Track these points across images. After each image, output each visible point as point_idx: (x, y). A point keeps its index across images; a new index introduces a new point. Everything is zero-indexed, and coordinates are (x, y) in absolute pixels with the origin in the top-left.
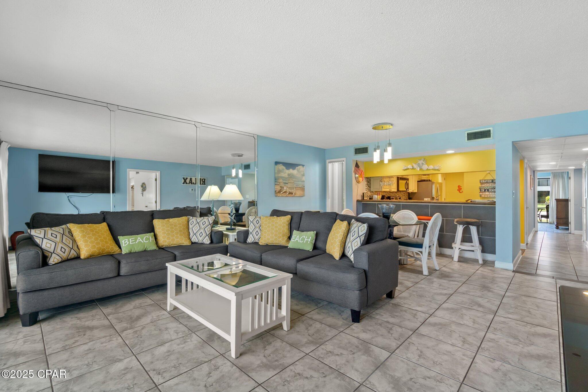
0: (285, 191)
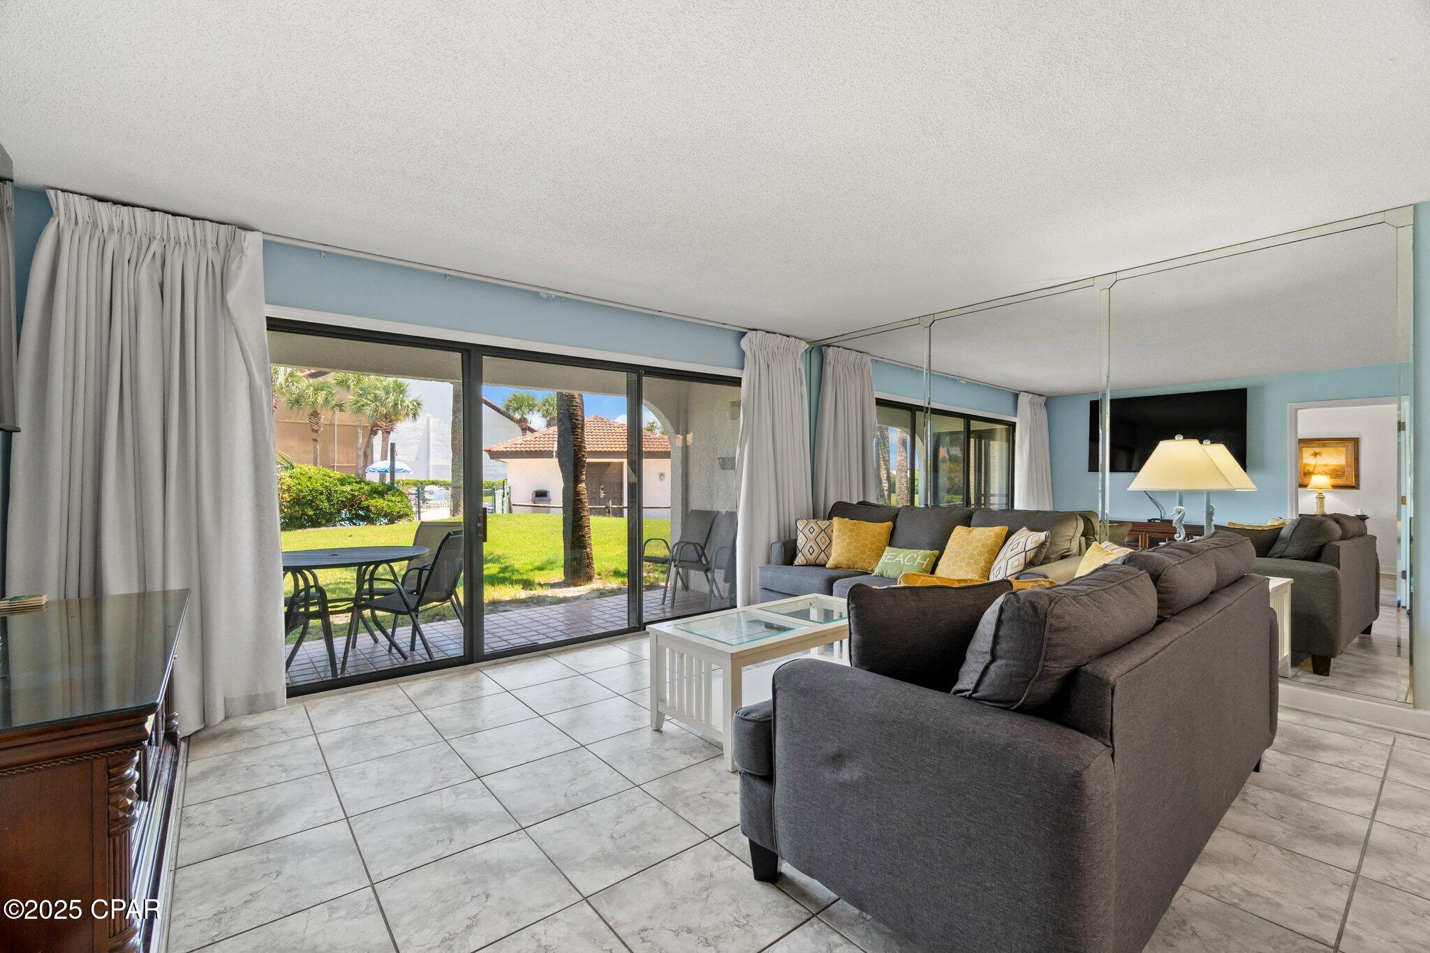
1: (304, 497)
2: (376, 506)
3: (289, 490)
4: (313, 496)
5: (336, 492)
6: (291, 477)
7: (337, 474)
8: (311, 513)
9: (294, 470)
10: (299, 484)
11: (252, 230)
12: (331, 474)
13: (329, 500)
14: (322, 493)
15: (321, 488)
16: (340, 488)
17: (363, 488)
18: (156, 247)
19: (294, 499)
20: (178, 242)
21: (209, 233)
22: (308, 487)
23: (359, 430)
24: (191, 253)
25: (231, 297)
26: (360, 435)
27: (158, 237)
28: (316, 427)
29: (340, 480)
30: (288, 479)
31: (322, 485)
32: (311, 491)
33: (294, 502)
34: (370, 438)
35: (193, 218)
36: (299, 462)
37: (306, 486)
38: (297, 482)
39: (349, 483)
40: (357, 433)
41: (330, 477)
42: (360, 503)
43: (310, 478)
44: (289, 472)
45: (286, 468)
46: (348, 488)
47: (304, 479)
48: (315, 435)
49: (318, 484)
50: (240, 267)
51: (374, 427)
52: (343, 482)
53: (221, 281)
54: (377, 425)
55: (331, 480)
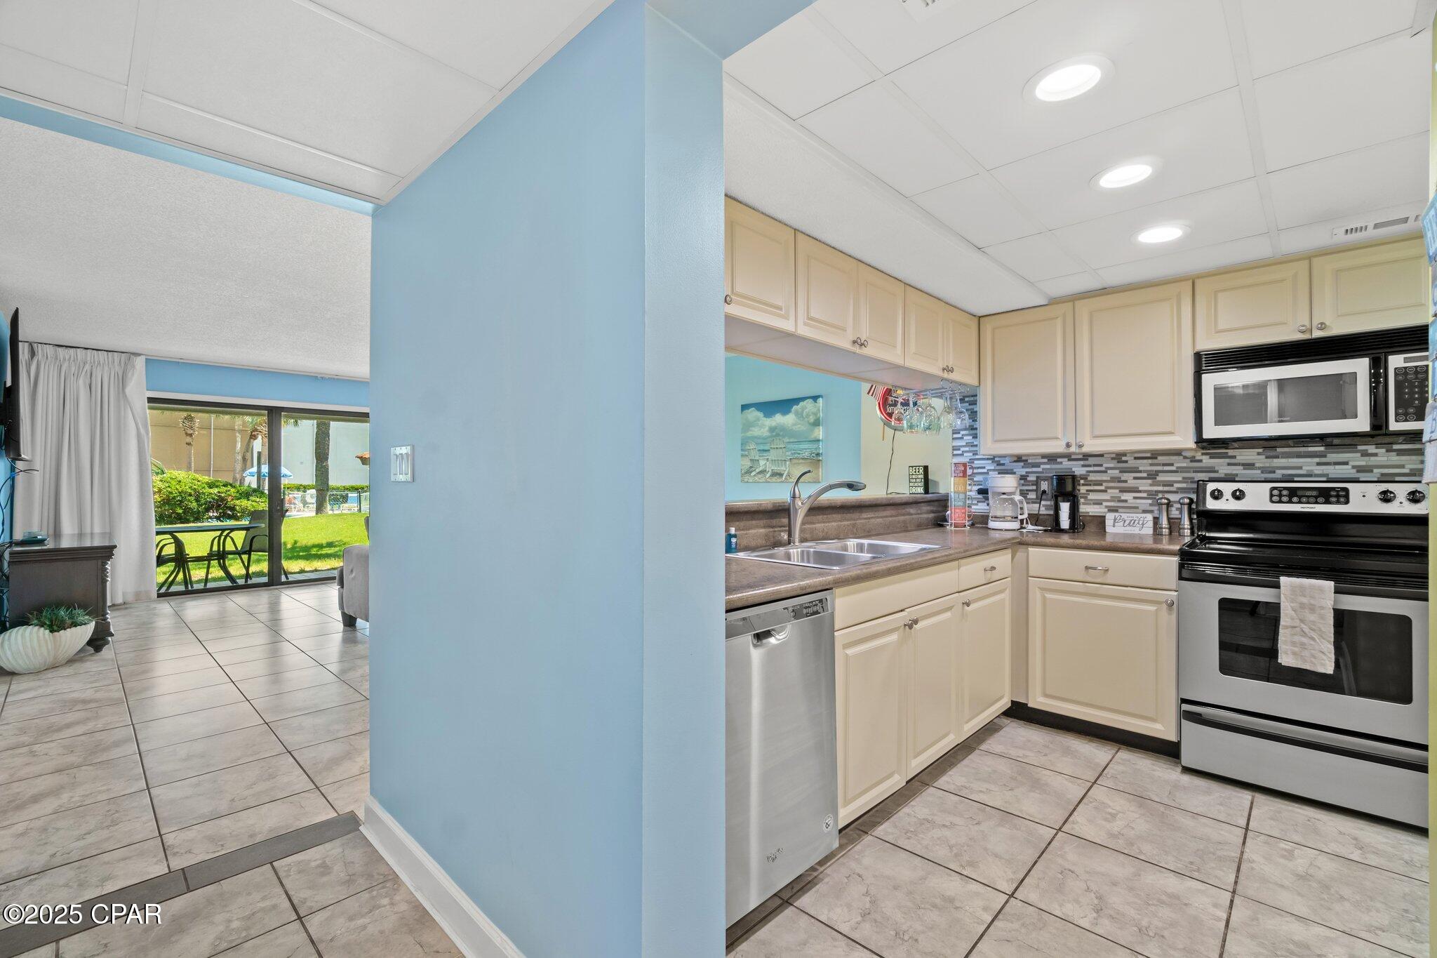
0: (761, 469)
1: (174, 498)
2: (241, 506)
3: (160, 491)
4: (182, 497)
5: (203, 493)
6: (161, 481)
7: (206, 479)
8: (181, 511)
9: (165, 475)
10: (169, 487)
11: (139, 355)
12: (200, 479)
13: (197, 500)
14: (190, 495)
15: (189, 491)
16: (207, 490)
17: (229, 491)
18: (87, 367)
19: (164, 499)
20: (99, 363)
21: (116, 358)
22: (177, 489)
23: (238, 434)
24: (106, 368)
25: (128, 390)
26: (239, 439)
27: (89, 362)
28: (190, 431)
29: (207, 483)
30: (159, 483)
31: (190, 488)
32: (180, 493)
33: (164, 503)
34: (249, 442)
35: (107, 351)
36: (169, 468)
37: (175, 489)
38: (167, 485)
39: (217, 487)
40: (236, 437)
41: (199, 481)
42: (226, 504)
43: (180, 482)
44: (160, 477)
45: (157, 473)
46: (215, 491)
47: (174, 483)
48: (188, 439)
49: (187, 487)
50: (133, 374)
51: (253, 431)
52: (211, 485)
53: (123, 381)
54: (256, 430)
55: (199, 483)
